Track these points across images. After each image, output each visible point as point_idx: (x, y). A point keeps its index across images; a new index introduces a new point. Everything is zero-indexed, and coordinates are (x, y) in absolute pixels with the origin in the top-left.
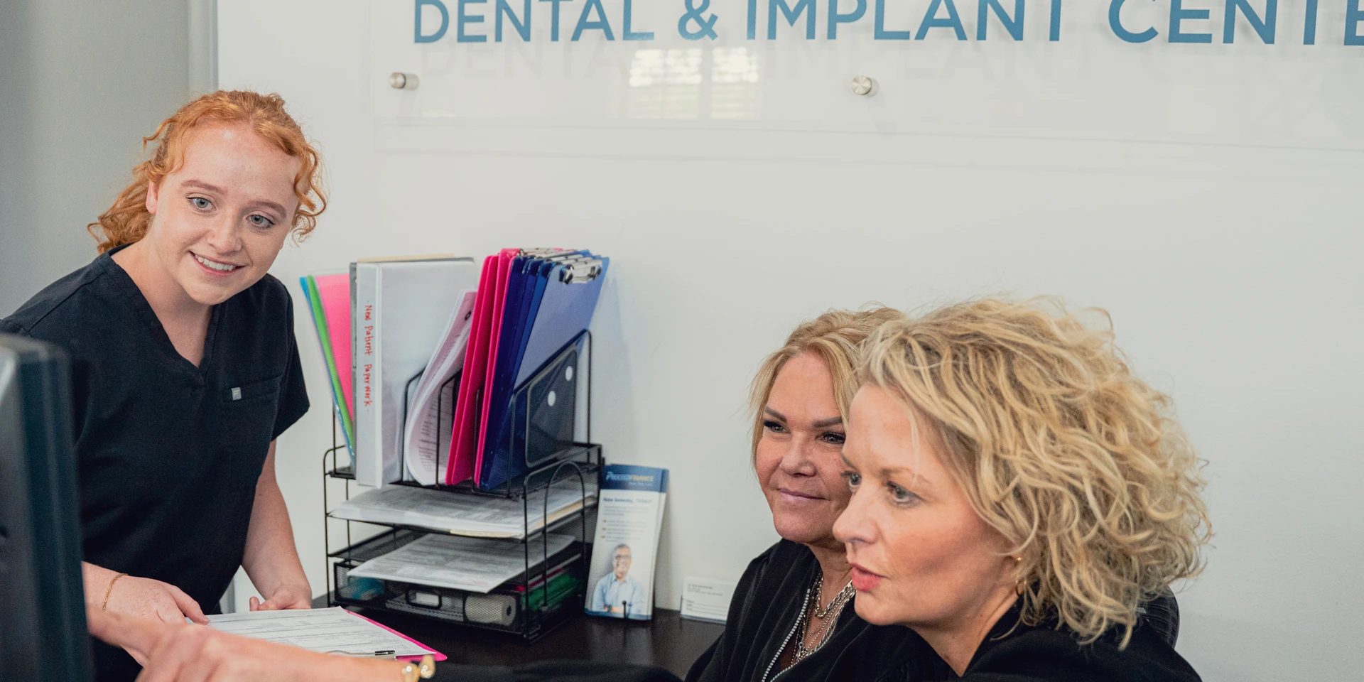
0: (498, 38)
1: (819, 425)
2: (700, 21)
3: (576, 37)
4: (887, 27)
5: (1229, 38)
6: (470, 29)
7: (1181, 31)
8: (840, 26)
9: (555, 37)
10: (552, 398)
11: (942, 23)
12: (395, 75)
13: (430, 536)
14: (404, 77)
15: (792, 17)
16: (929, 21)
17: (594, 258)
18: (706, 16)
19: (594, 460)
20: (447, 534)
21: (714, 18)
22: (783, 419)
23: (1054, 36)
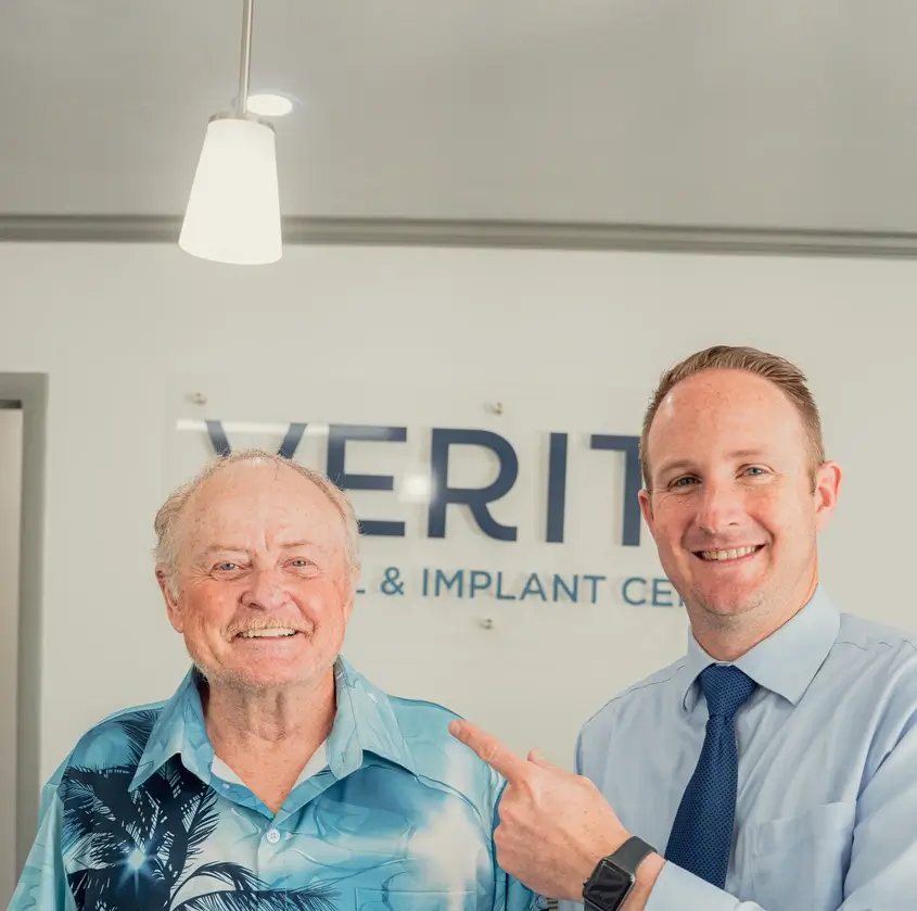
2: (394, 585)
4: (504, 593)
7: (658, 601)
8: (477, 592)
11: (534, 592)
15: (449, 585)
16: (527, 591)
18: (397, 582)
21: (402, 584)
23: (594, 601)
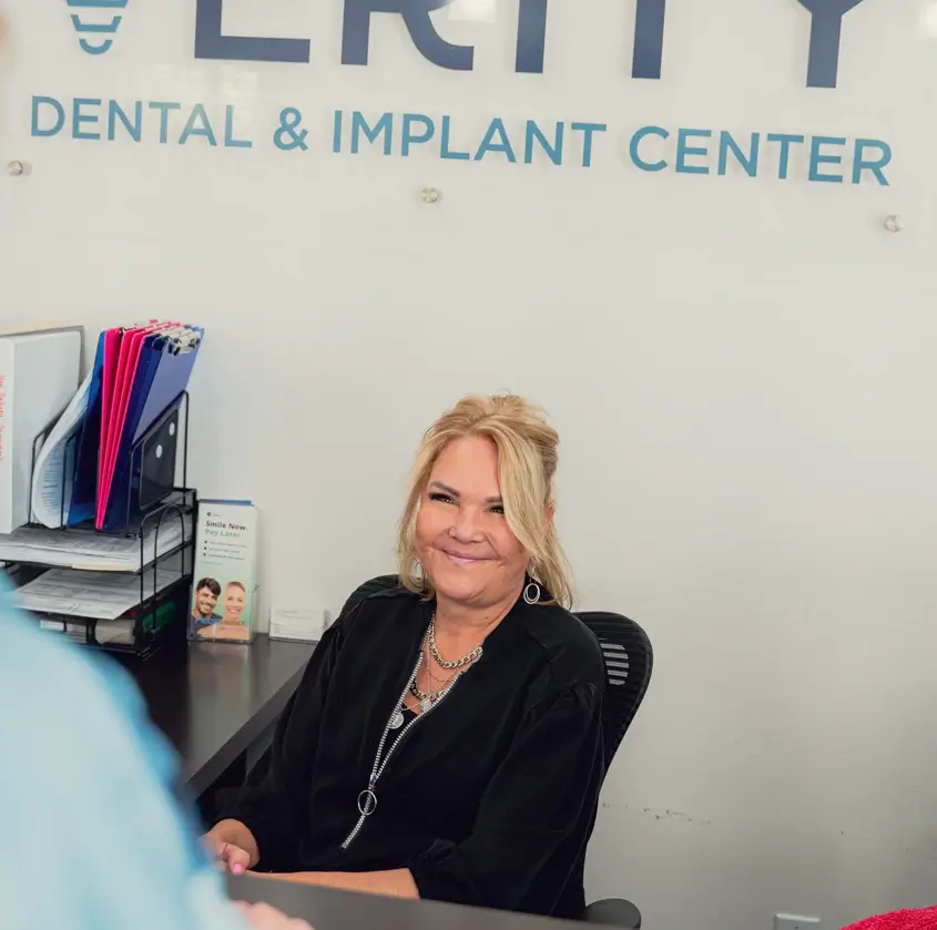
0: (111, 137)
1: (491, 500)
2: (293, 134)
3: (182, 140)
4: (451, 149)
5: (722, 171)
6: (84, 127)
7: (685, 165)
8: (412, 146)
9: (163, 139)
10: (159, 451)
11: (496, 148)
12: (12, 164)
13: (52, 570)
14: (21, 165)
15: (372, 136)
16: (486, 146)
17: (194, 329)
18: (297, 130)
19: (189, 501)
20: (70, 568)
21: (305, 132)
22: (456, 494)
23: (586, 162)
